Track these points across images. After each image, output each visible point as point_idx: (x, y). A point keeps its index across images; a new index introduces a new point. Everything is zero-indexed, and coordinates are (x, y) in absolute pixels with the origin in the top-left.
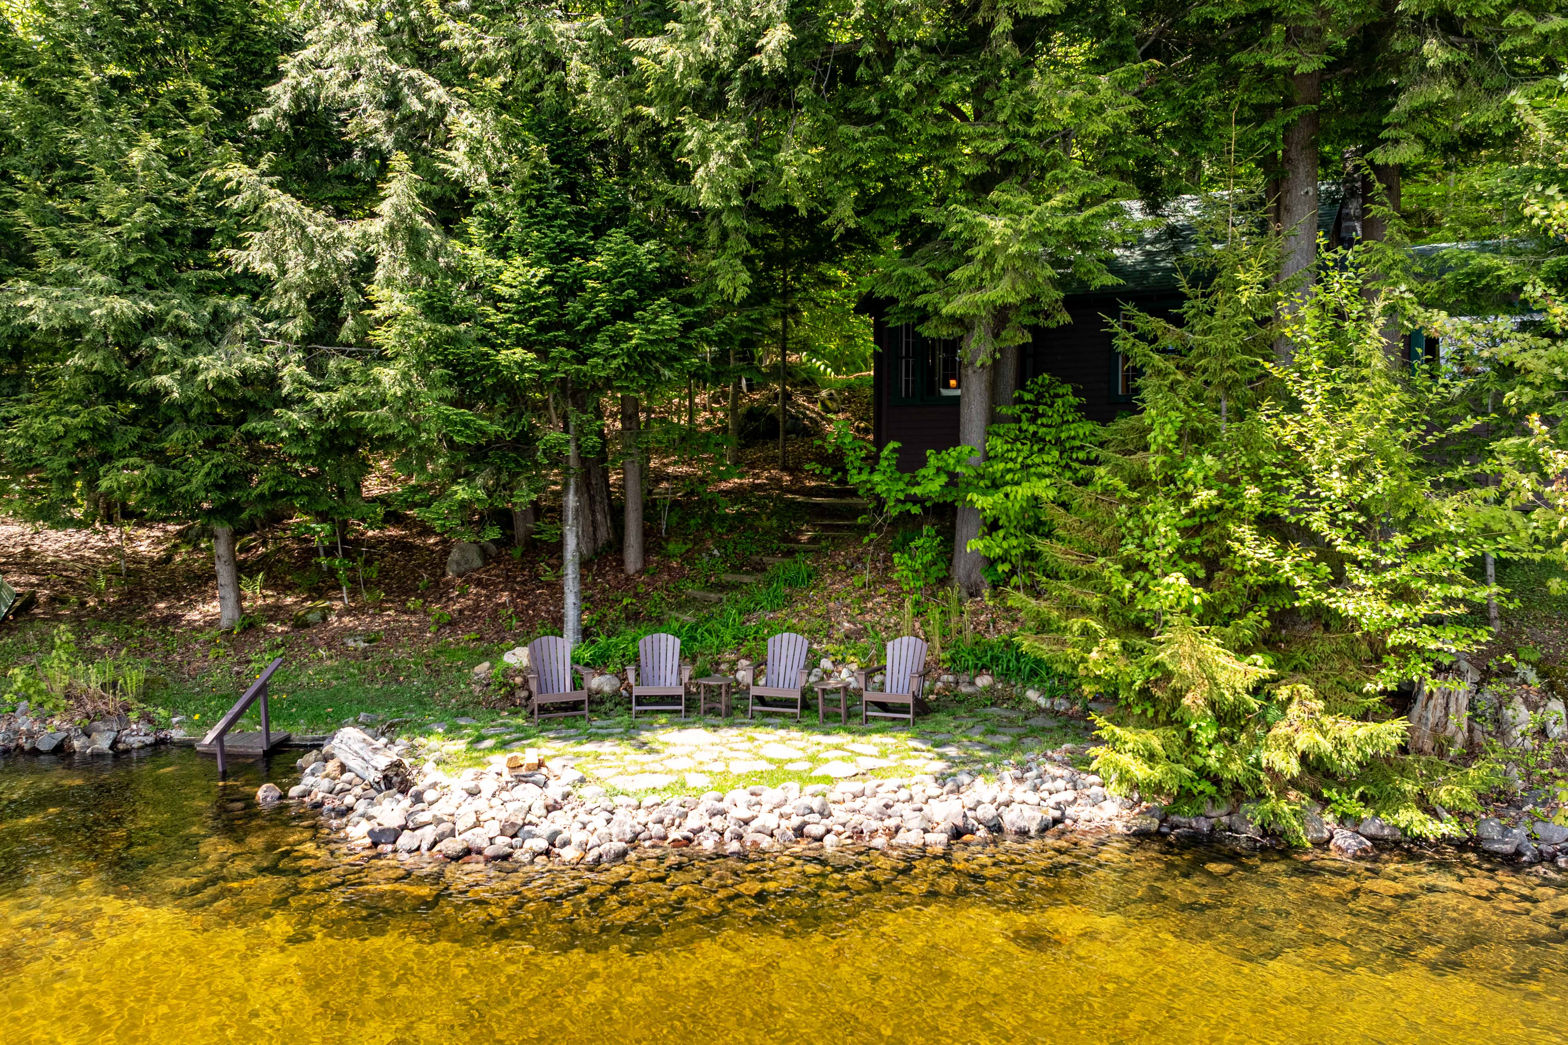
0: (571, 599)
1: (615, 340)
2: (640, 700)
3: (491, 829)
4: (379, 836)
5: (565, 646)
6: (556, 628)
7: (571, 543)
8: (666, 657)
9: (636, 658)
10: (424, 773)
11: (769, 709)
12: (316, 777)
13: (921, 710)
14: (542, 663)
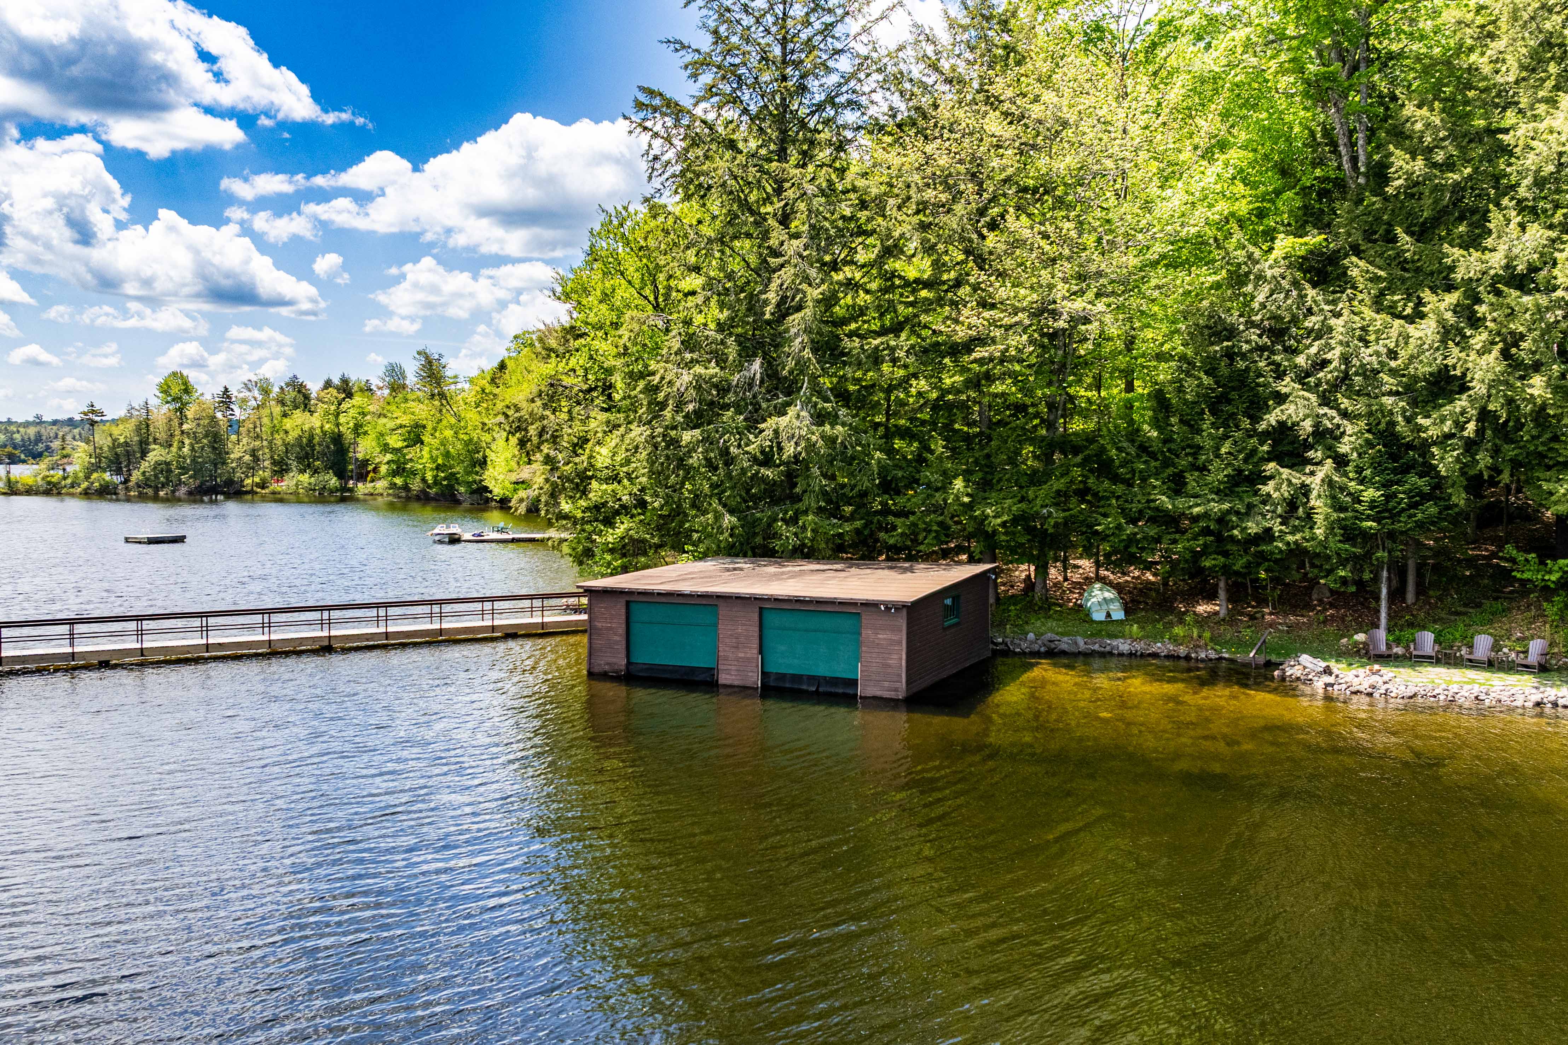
0: (1383, 615)
1: (1410, 517)
2: (1417, 657)
3: (1365, 687)
4: (1327, 685)
5: (1382, 634)
6: (1377, 627)
7: (1384, 591)
8: (1427, 640)
9: (1414, 641)
10: (1335, 671)
11: (1474, 664)
12: (1293, 671)
13: (1543, 669)
14: (1372, 639)
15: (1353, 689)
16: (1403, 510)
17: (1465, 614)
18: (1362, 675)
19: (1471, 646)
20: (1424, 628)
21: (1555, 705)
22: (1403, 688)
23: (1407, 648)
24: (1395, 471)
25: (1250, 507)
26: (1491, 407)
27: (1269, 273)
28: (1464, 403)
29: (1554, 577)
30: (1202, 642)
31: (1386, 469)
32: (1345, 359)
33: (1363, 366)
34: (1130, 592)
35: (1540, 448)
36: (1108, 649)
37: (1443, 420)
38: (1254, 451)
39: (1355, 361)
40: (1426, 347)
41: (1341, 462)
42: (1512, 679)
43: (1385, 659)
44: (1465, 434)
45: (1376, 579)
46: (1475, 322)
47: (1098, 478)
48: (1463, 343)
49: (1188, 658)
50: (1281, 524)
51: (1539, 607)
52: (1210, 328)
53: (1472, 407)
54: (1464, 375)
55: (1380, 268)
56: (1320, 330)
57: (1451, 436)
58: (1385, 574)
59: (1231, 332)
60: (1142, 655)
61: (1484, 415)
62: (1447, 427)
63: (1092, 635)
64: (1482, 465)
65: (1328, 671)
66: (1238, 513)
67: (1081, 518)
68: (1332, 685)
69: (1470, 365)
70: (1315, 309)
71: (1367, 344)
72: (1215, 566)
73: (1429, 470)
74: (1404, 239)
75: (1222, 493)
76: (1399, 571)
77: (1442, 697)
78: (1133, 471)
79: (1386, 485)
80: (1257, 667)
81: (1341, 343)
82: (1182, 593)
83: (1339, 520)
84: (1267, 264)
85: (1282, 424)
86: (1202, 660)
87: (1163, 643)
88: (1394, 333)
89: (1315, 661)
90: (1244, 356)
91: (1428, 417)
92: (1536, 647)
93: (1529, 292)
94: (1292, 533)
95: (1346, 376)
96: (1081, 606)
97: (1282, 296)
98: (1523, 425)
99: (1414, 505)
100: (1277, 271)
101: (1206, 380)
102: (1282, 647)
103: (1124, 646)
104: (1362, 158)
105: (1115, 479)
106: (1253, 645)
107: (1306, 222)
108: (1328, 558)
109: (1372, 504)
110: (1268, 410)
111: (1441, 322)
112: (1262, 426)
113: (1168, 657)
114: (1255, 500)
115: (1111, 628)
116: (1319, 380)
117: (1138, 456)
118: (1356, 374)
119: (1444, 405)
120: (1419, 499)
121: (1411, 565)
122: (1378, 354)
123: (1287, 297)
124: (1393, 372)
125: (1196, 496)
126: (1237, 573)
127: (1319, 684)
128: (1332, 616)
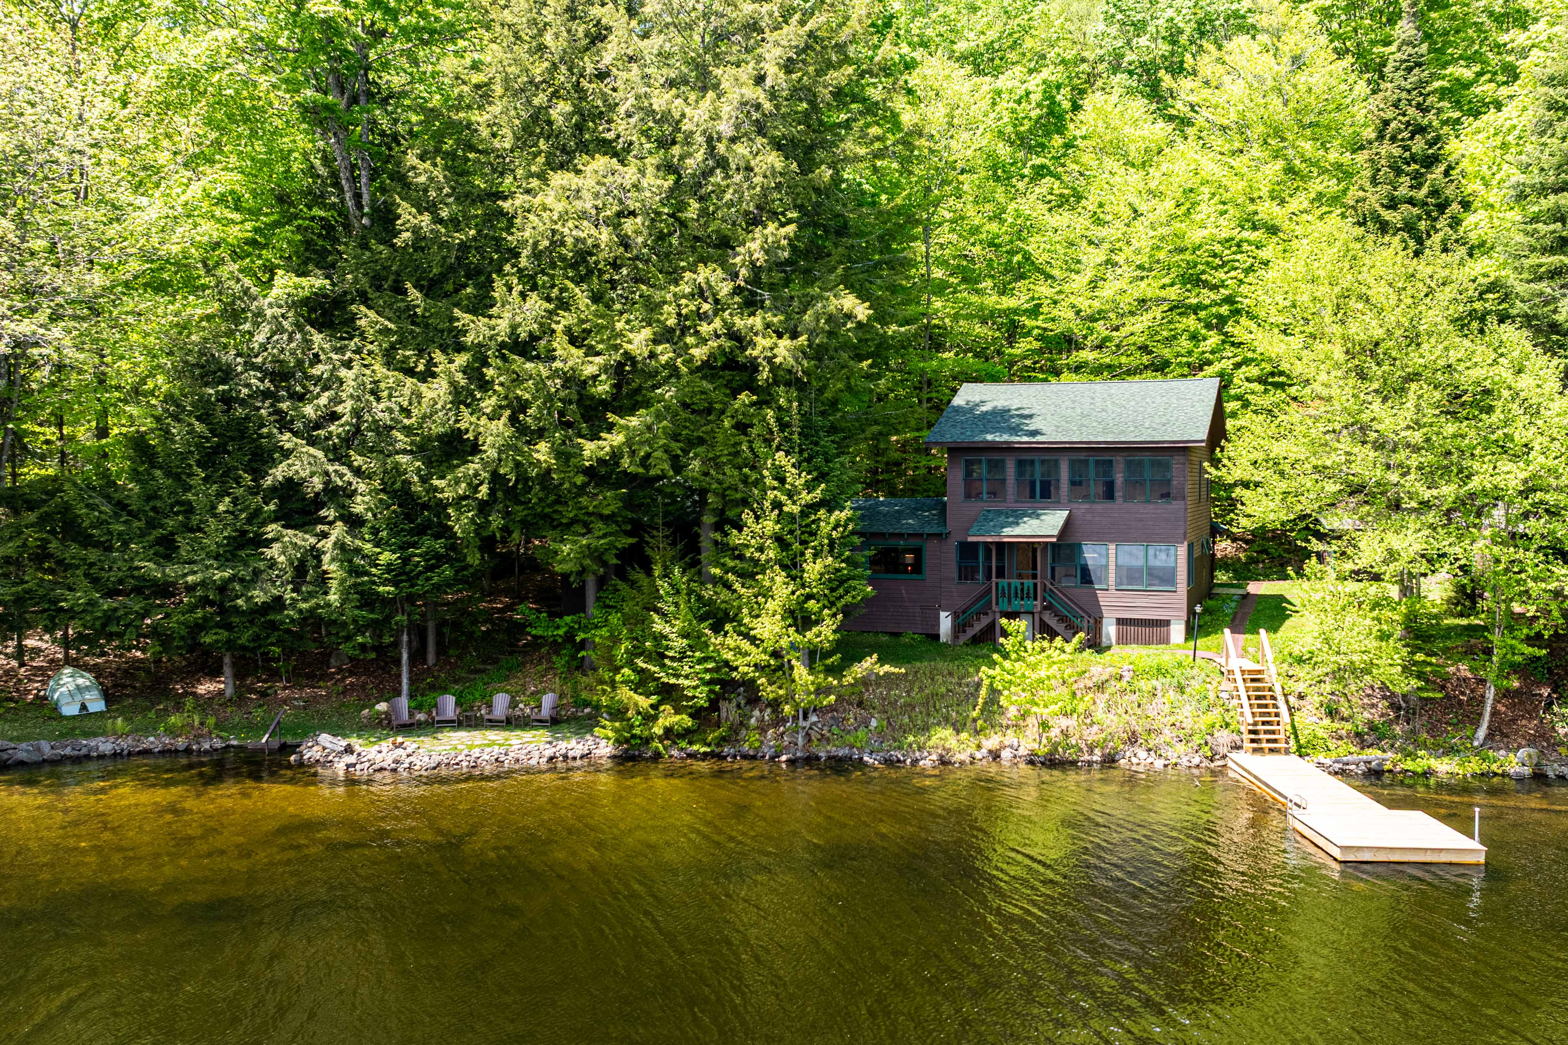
0: (405, 681)
1: (427, 580)
2: (439, 722)
3: (388, 762)
4: (348, 766)
5: (404, 702)
6: (399, 694)
7: (405, 656)
8: (449, 704)
9: (436, 706)
10: (357, 748)
11: (493, 724)
12: (311, 753)
13: (555, 722)
14: (394, 709)
15: (376, 767)
16: (421, 573)
17: (483, 671)
18: (385, 750)
19: (490, 706)
20: (445, 690)
21: (565, 757)
22: (426, 759)
23: (429, 713)
24: (411, 532)
25: (257, 573)
26: (502, 471)
27: (269, 313)
28: (477, 466)
29: (561, 632)
30: (206, 730)
31: (403, 530)
32: (357, 413)
33: (375, 421)
34: (112, 675)
35: (547, 510)
36: (84, 751)
37: (457, 482)
38: (258, 511)
39: (367, 417)
40: (439, 406)
41: (354, 522)
42: (528, 735)
43: (409, 728)
44: (479, 496)
45: (396, 644)
46: (485, 385)
47: (62, 541)
48: (472, 405)
49: (188, 751)
50: (293, 591)
51: (549, 661)
52: (203, 367)
53: (484, 469)
54: (476, 438)
55: (389, 319)
56: (328, 379)
57: (465, 498)
58: (405, 638)
59: (227, 374)
60: (130, 754)
61: (496, 479)
62: (462, 488)
63: (62, 735)
64: (494, 525)
65: (349, 750)
66: (242, 580)
67: (41, 592)
68: (354, 765)
69: (481, 429)
70: (322, 357)
71: (379, 399)
72: (217, 641)
73: (445, 532)
74: (414, 295)
75: (222, 558)
76: (419, 632)
77: (464, 764)
78: (110, 533)
79: (402, 548)
80: (272, 752)
81: (352, 396)
82: (179, 670)
83: (355, 585)
84: (267, 301)
85: (289, 480)
86: (206, 752)
87: (157, 737)
88: (407, 392)
89: (335, 740)
90: (243, 402)
91: (442, 477)
92: (548, 700)
93: (531, 359)
94: (305, 600)
95: (358, 430)
96: (45, 698)
97: (285, 337)
98: (531, 488)
99: (430, 568)
100: (278, 311)
101: (199, 427)
102: (298, 726)
103: (106, 746)
104: (366, 199)
105: (87, 541)
106: (264, 728)
107: (309, 259)
108: (345, 624)
109: (389, 566)
110: (274, 463)
111: (453, 384)
112: (268, 481)
113: (162, 753)
114: (262, 565)
115: (88, 724)
116: (330, 433)
117: (116, 515)
118: (369, 429)
119: (458, 466)
120: (435, 561)
121: (431, 626)
122: (390, 410)
123: (291, 340)
124: (408, 430)
125: (191, 562)
126: (243, 648)
127: (340, 767)
128: (352, 684)
